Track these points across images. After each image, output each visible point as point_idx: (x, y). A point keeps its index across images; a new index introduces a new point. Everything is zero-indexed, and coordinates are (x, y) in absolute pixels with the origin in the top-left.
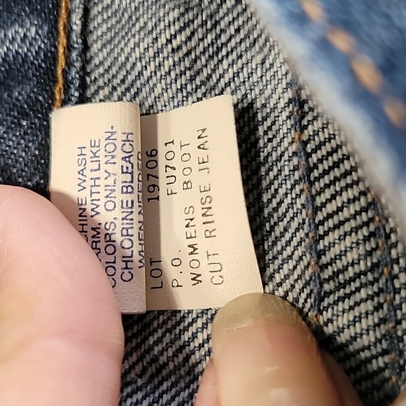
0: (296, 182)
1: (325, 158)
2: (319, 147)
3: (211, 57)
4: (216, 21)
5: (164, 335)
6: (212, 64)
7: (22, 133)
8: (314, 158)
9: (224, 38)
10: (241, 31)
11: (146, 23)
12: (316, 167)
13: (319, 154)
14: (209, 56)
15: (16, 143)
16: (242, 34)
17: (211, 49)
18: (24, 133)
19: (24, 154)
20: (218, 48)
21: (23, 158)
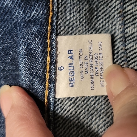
0: (123, 61)
1: (132, 55)
2: (130, 52)
3: (96, 19)
4: (98, 8)
5: (81, 102)
6: (96, 21)
7: (36, 43)
8: (129, 55)
9: (100, 14)
10: (106, 12)
11: (77, 9)
12: (129, 57)
13: (130, 54)
14: (95, 18)
15: (34, 46)
16: (106, 13)
17: (96, 16)
18: (37, 43)
19: (37, 50)
20: (98, 16)
21: (37, 51)
